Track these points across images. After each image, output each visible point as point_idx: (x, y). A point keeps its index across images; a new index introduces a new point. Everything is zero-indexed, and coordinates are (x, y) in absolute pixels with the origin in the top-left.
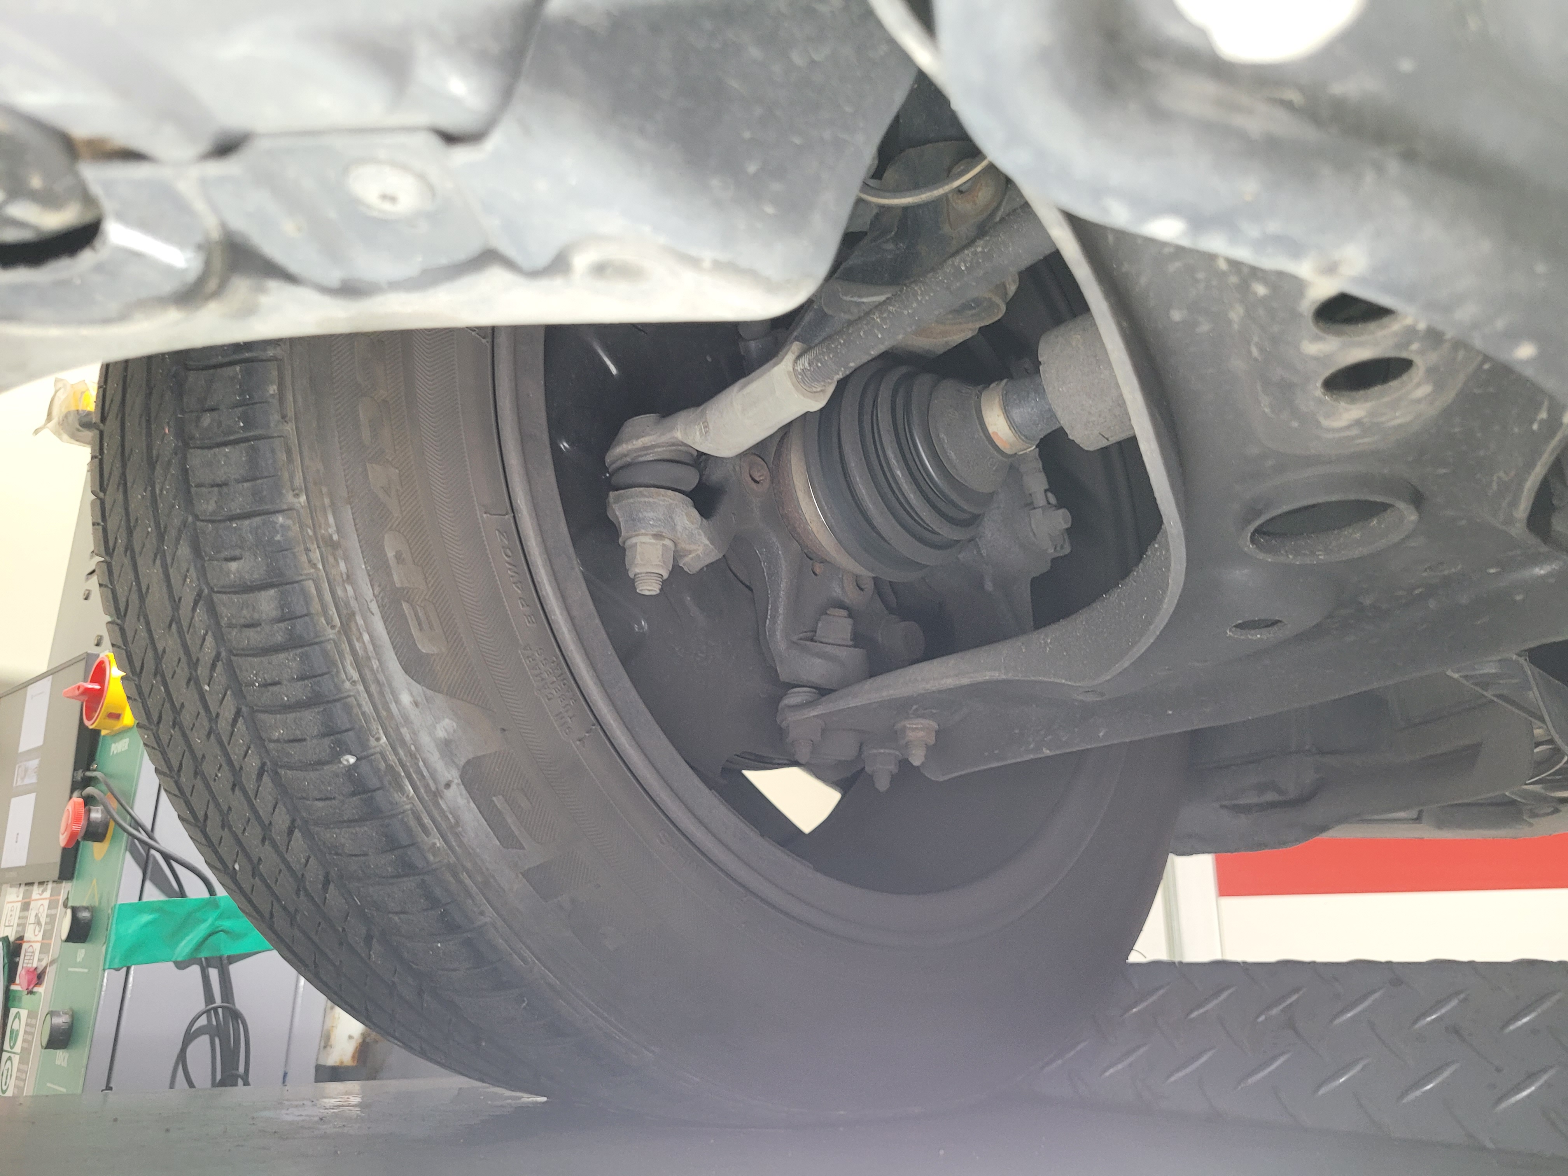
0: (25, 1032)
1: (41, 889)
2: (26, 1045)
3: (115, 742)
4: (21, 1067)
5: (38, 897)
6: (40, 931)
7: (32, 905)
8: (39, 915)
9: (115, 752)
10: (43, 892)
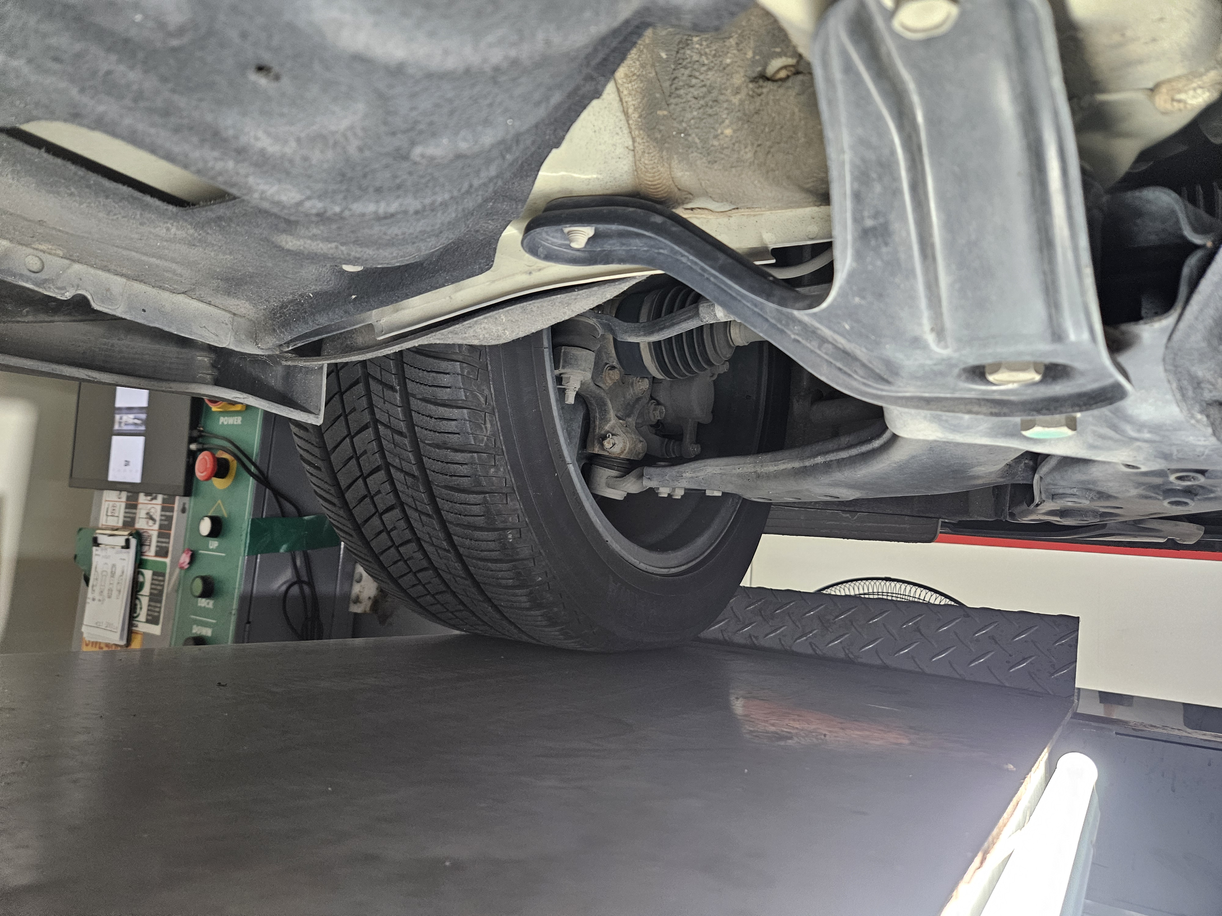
0: (152, 584)
1: (149, 498)
2: (155, 592)
3: (224, 417)
4: (152, 604)
5: (146, 502)
6: (155, 524)
7: (140, 506)
8: (151, 514)
9: (225, 423)
10: (152, 499)
